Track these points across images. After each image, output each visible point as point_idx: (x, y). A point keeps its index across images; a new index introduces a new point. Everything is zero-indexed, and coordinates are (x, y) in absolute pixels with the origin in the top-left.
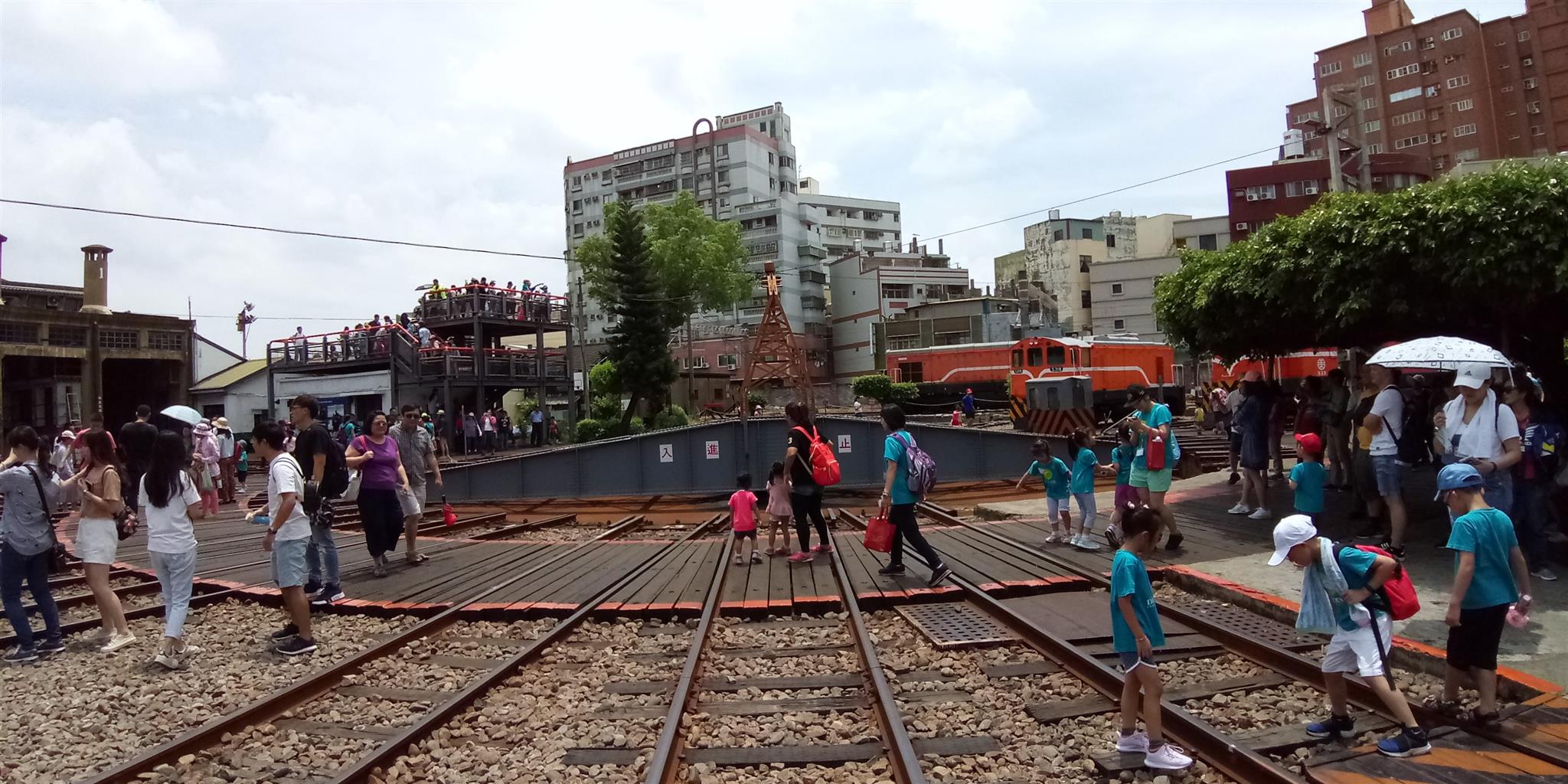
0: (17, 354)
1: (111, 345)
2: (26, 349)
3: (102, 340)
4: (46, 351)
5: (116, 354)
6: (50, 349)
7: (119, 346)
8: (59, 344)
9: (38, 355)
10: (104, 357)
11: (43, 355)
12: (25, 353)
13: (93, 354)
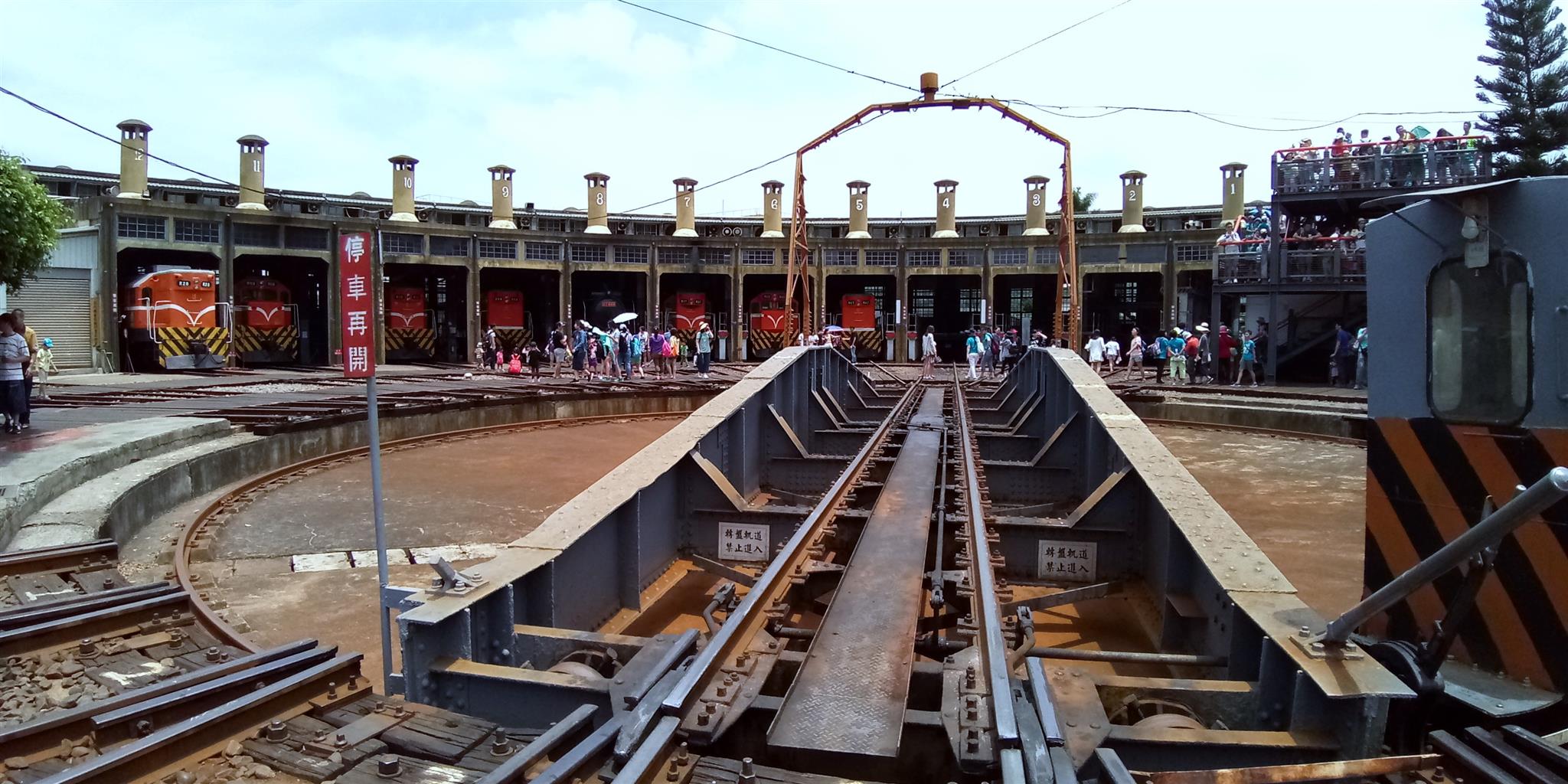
0: (1096, 271)
1: (1188, 259)
2: (1106, 267)
3: (1179, 254)
4: (1122, 268)
5: (1192, 266)
6: (1126, 266)
7: (1195, 258)
8: (1134, 261)
9: (1115, 271)
10: (1178, 269)
11: (1120, 271)
12: (1104, 271)
13: (1169, 267)
